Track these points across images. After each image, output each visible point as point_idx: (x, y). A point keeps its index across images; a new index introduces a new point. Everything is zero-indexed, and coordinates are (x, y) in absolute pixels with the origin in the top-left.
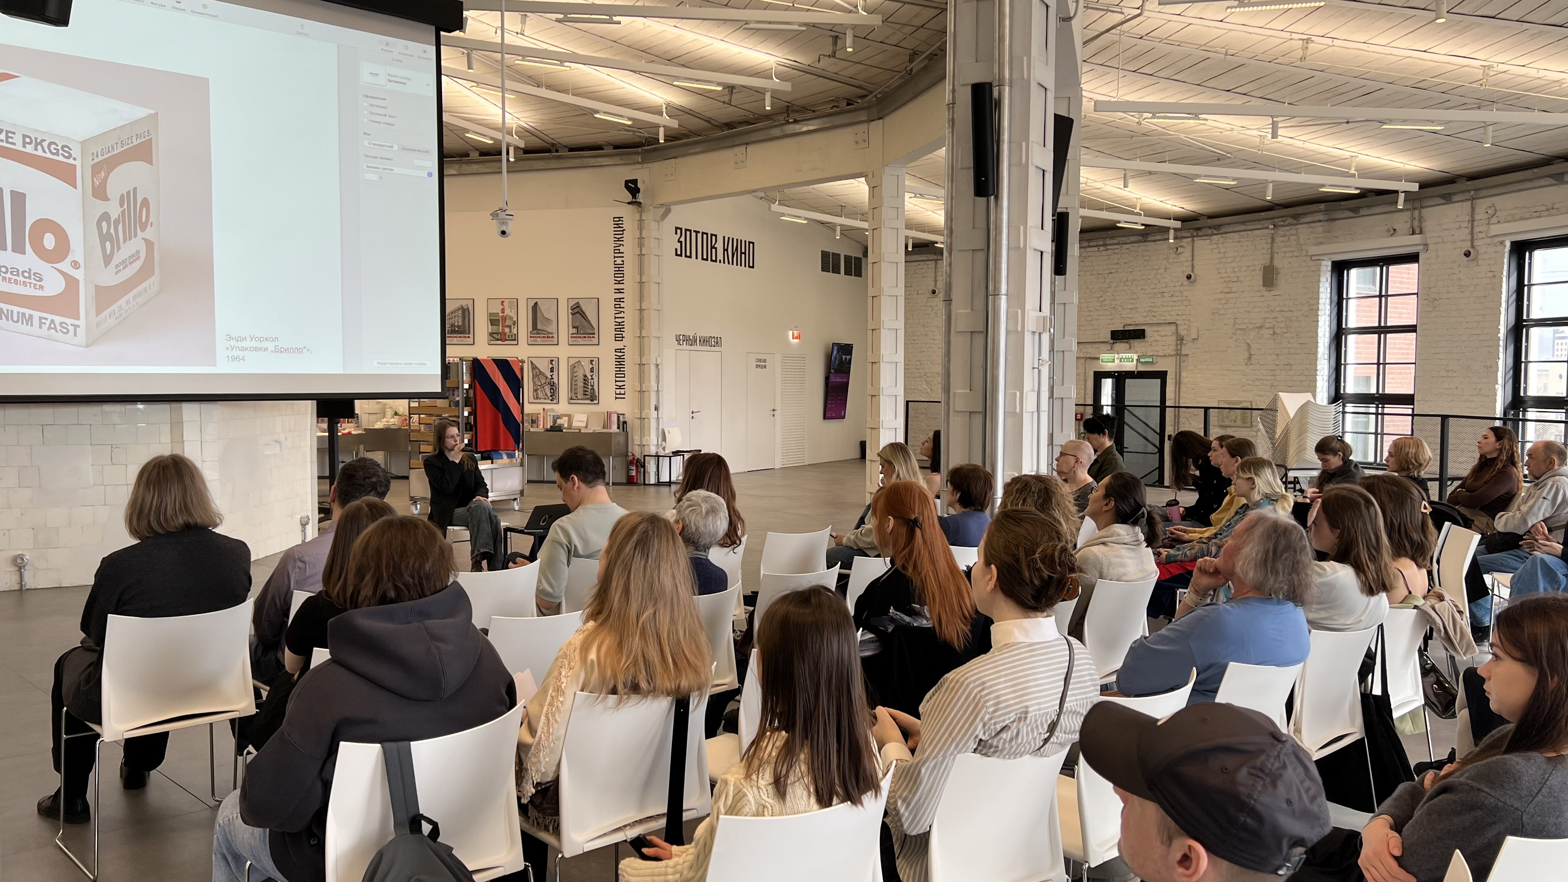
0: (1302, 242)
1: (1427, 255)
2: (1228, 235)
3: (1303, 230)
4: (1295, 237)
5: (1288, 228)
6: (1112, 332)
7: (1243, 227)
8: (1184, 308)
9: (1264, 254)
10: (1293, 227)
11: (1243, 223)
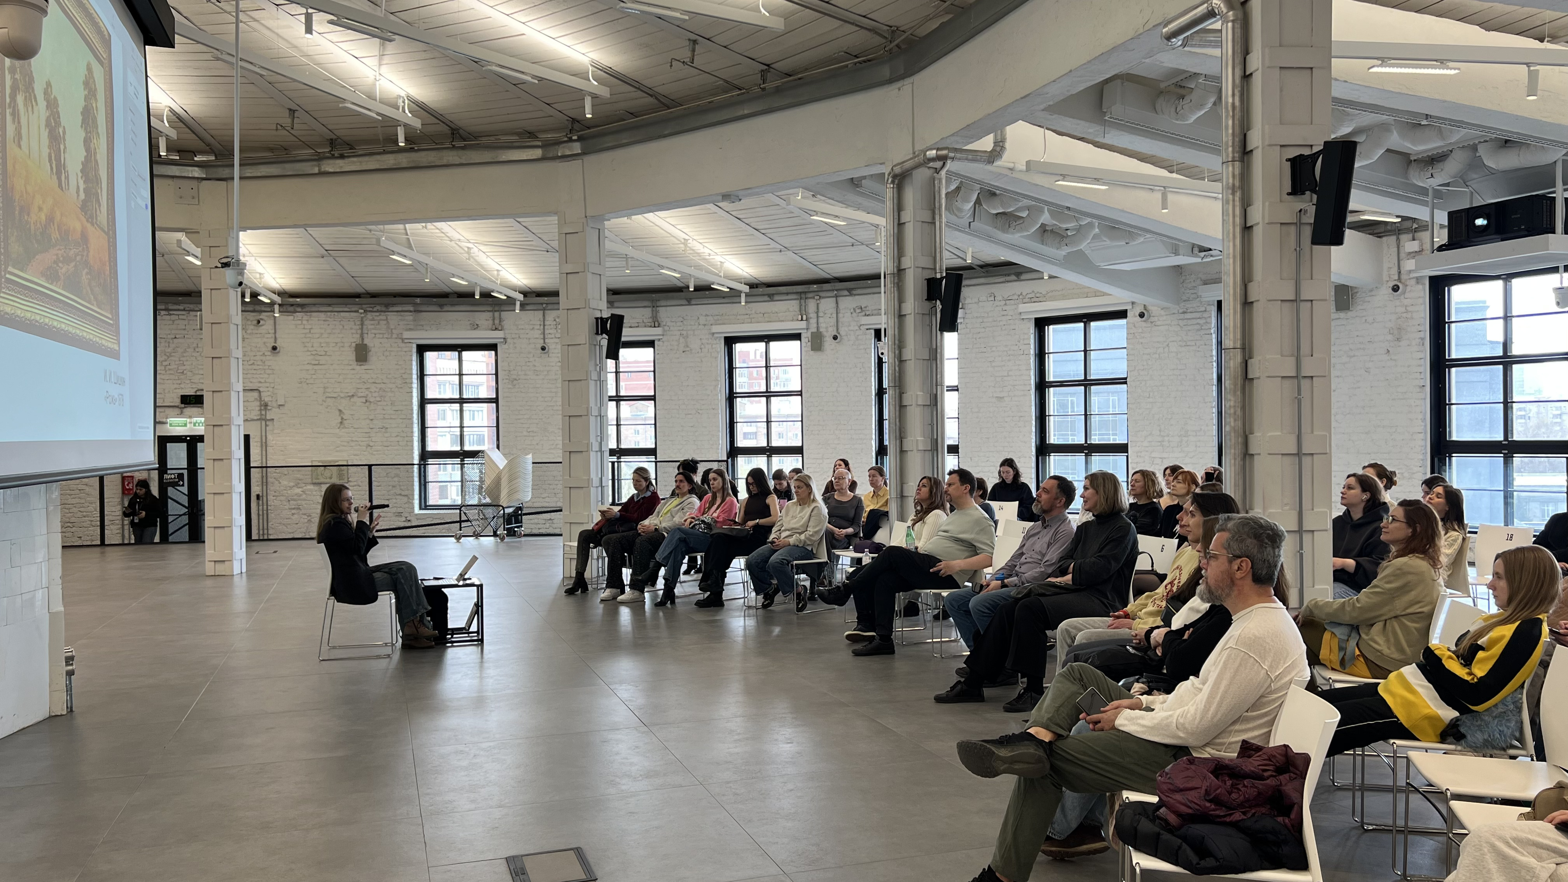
0: (392, 327)
1: (506, 346)
2: (313, 314)
3: (393, 318)
4: (385, 322)
5: (378, 314)
6: (182, 396)
7: (330, 309)
8: (266, 376)
9: (352, 333)
10: (382, 314)
11: (329, 305)
